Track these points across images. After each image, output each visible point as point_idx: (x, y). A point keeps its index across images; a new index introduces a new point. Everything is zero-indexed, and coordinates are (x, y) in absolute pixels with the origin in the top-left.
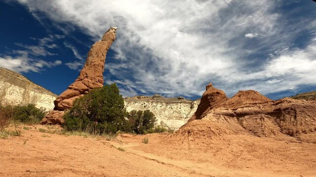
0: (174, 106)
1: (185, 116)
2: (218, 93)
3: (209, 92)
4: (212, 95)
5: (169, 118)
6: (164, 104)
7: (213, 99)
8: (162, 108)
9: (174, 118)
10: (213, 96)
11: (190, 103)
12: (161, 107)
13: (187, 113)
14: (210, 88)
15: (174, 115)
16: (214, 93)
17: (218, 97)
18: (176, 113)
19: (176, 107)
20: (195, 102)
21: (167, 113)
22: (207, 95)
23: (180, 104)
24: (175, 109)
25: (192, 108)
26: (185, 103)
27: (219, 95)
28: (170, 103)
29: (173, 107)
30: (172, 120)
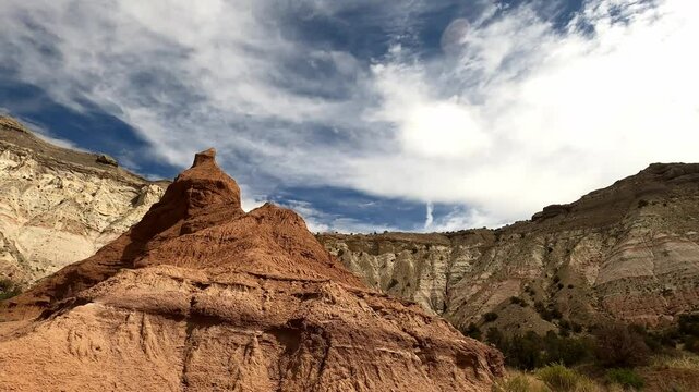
0: (73, 183)
1: (103, 225)
2: (220, 185)
3: (200, 175)
4: (203, 186)
5: (37, 220)
6: (32, 162)
7: (201, 199)
8: (17, 174)
9: (59, 226)
10: (204, 189)
11: (134, 185)
12: (10, 168)
13: (114, 215)
14: (207, 164)
15: (62, 214)
16: (209, 182)
17: (217, 198)
18: (74, 210)
19: (77, 185)
20: (155, 188)
21: (31, 198)
22: (189, 183)
23: (97, 180)
24: (71, 194)
25: (136, 202)
26: (118, 179)
27: (223, 192)
28: (60, 166)
29: (66, 183)
30: (44, 231)
